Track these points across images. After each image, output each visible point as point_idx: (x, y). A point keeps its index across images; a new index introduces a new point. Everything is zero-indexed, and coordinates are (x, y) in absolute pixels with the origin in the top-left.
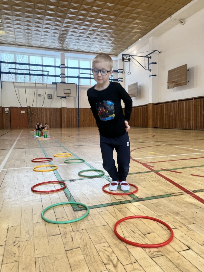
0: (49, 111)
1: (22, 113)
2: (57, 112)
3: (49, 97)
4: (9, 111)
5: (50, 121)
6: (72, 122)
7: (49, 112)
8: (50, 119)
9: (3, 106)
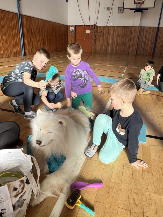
0: (117, 30)
1: (87, 32)
2: (127, 32)
3: (120, 11)
4: (74, 31)
5: (117, 45)
6: (146, 47)
7: (117, 32)
8: (117, 41)
9: (69, 25)
